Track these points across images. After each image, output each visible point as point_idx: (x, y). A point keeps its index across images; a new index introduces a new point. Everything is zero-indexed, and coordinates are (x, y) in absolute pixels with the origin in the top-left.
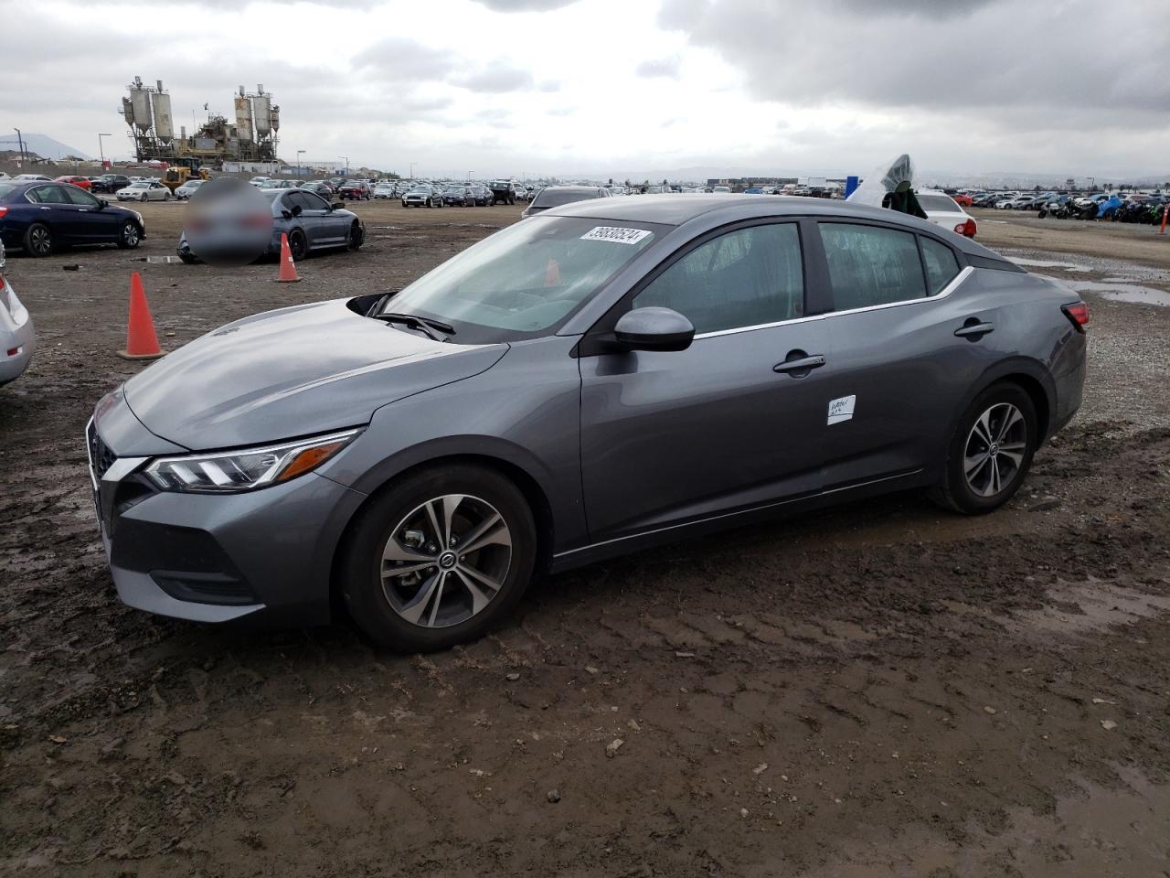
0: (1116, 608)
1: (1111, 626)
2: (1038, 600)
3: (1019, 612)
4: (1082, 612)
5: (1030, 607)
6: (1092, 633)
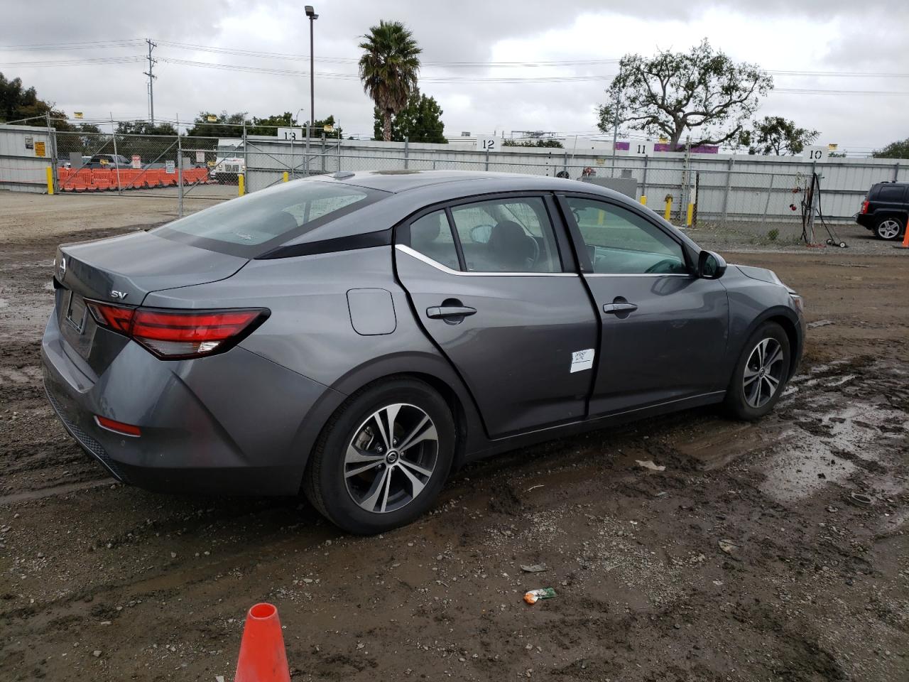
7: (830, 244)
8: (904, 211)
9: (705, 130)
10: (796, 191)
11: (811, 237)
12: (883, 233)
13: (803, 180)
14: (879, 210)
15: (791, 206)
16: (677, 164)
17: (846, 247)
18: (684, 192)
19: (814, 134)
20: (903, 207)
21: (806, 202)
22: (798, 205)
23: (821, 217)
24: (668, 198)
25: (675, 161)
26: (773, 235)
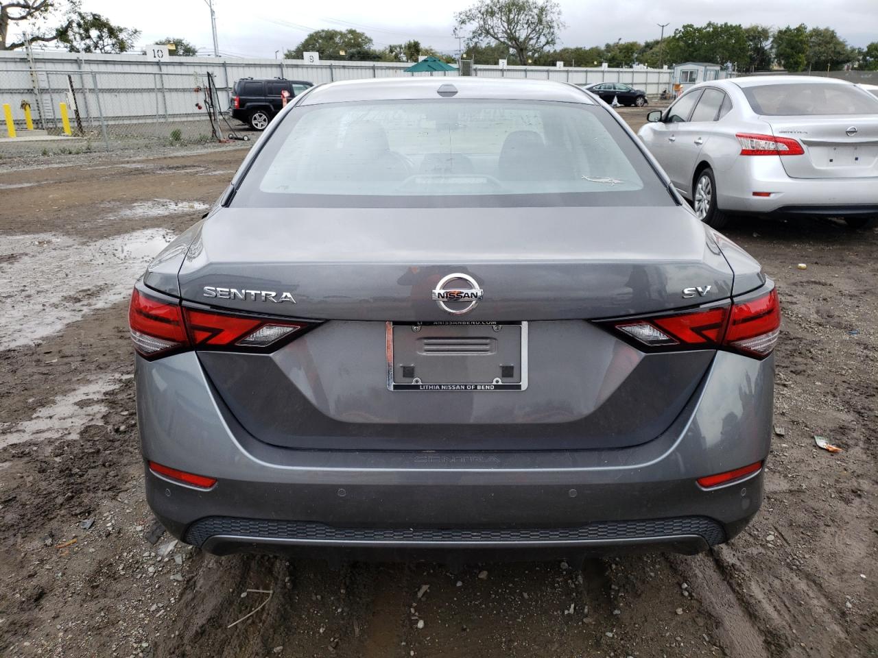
0: (51, 417)
1: (54, 402)
2: (110, 399)
3: (117, 386)
4: (76, 404)
5: (112, 393)
6: (65, 393)
7: (231, 138)
8: (267, 104)
9: (34, 24)
10: (198, 90)
11: (220, 134)
12: (257, 125)
13: (200, 79)
14: (249, 104)
15: (197, 105)
16: (18, 64)
17: (249, 140)
18: (39, 97)
19: (136, 32)
20: (265, 101)
21: (207, 100)
22: (202, 104)
23: (221, 113)
24: (24, 105)
25: (16, 62)
26: (177, 136)
